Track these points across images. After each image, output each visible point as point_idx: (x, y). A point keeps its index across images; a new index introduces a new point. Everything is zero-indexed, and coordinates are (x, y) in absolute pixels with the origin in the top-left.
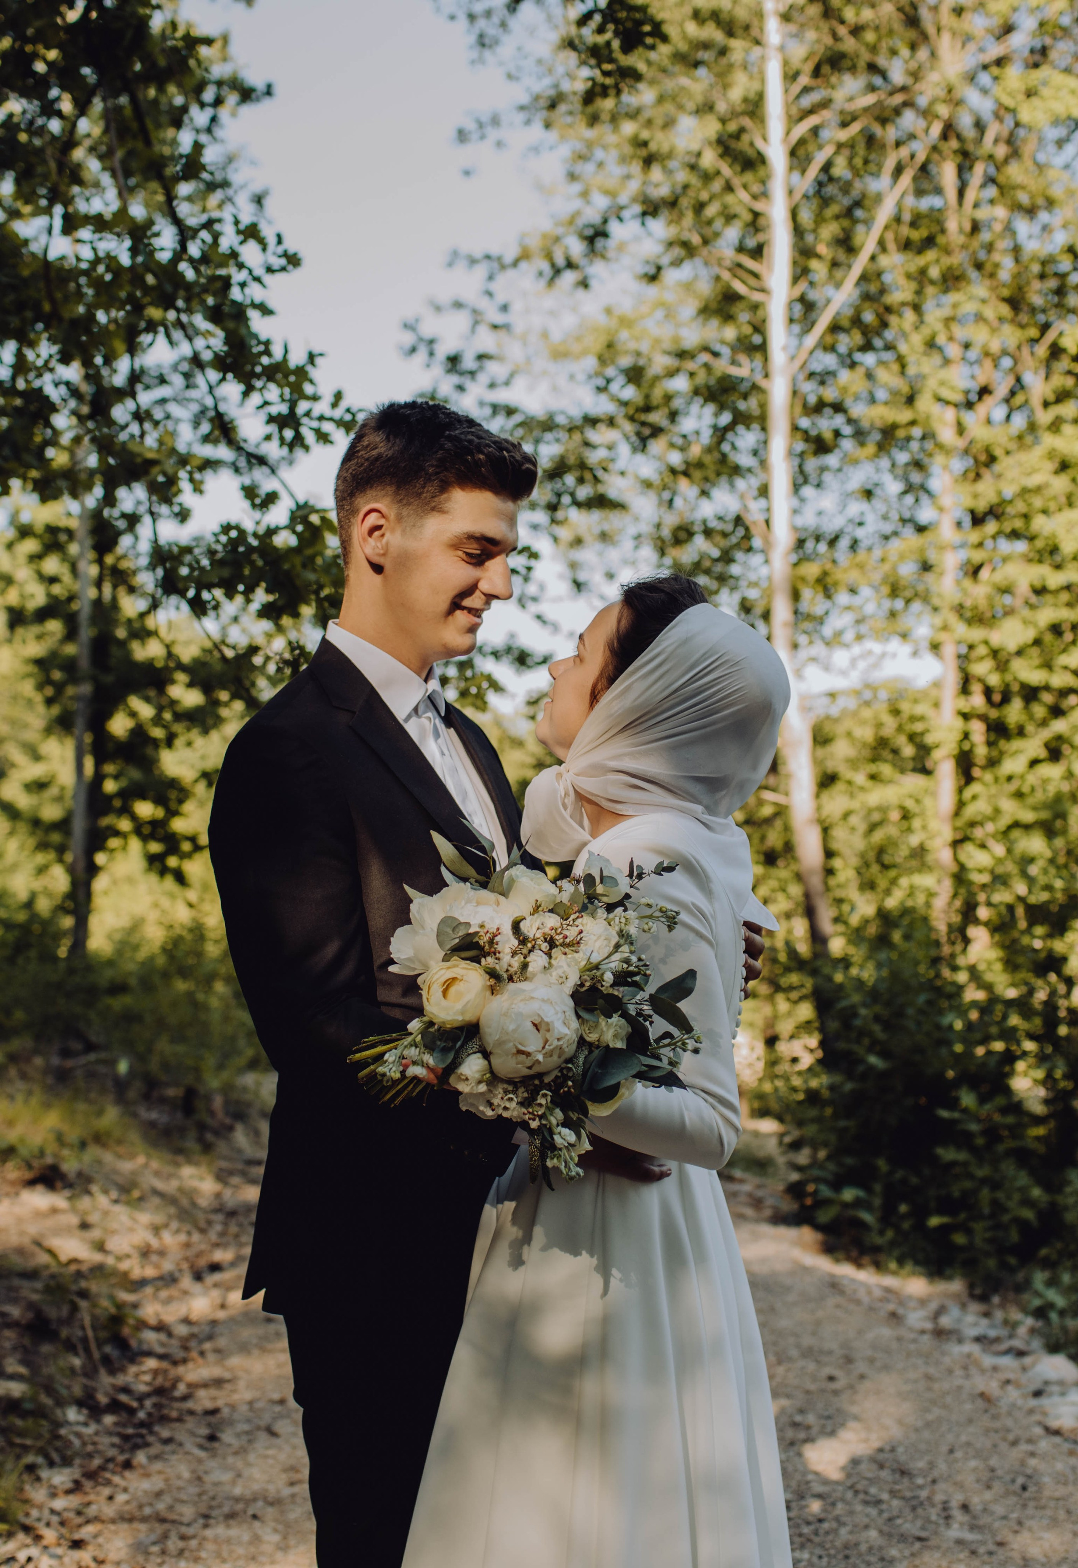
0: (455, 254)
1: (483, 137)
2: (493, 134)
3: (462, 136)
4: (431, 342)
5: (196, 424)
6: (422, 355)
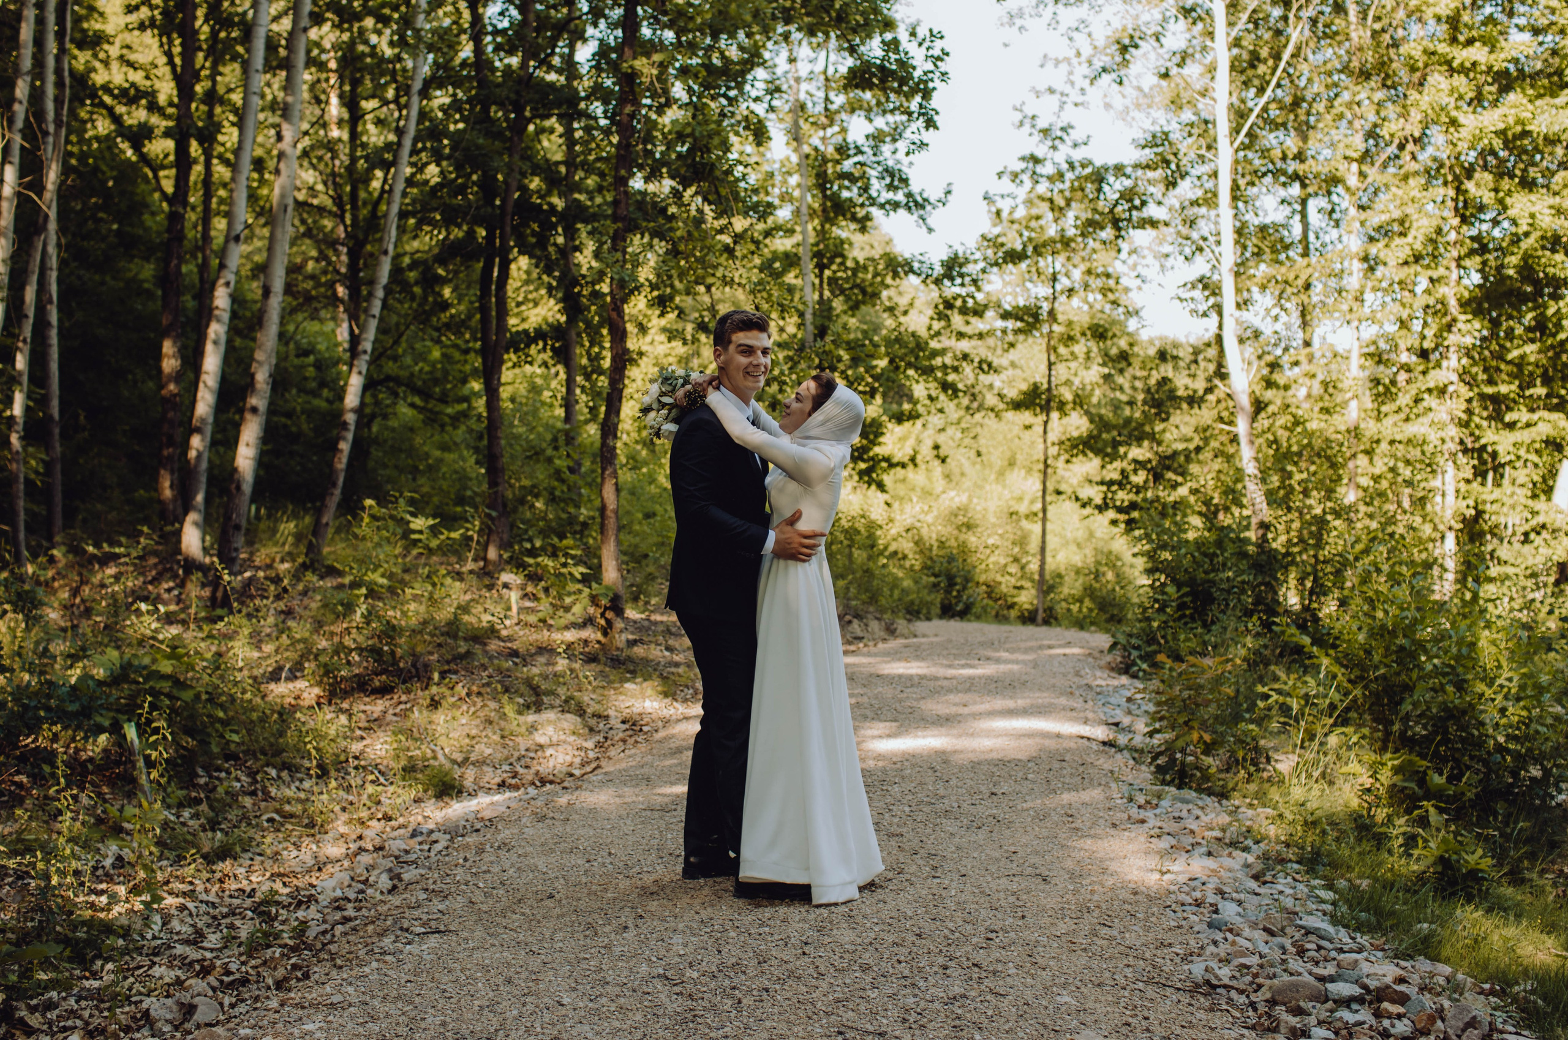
4: (1033, 117)
5: (881, 179)
6: (1027, 128)
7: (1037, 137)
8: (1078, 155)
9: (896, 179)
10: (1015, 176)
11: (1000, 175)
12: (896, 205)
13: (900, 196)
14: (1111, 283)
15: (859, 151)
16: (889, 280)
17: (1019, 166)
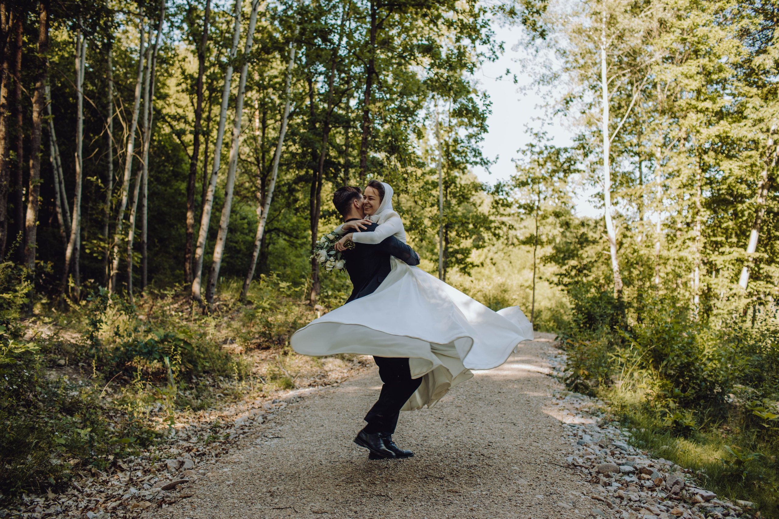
4: (531, 129)
5: (471, 153)
6: (529, 133)
7: (533, 137)
8: (549, 144)
9: (477, 153)
10: (524, 152)
11: (518, 151)
12: (476, 163)
13: (478, 160)
14: (562, 194)
15: (462, 142)
16: (473, 193)
17: (526, 148)
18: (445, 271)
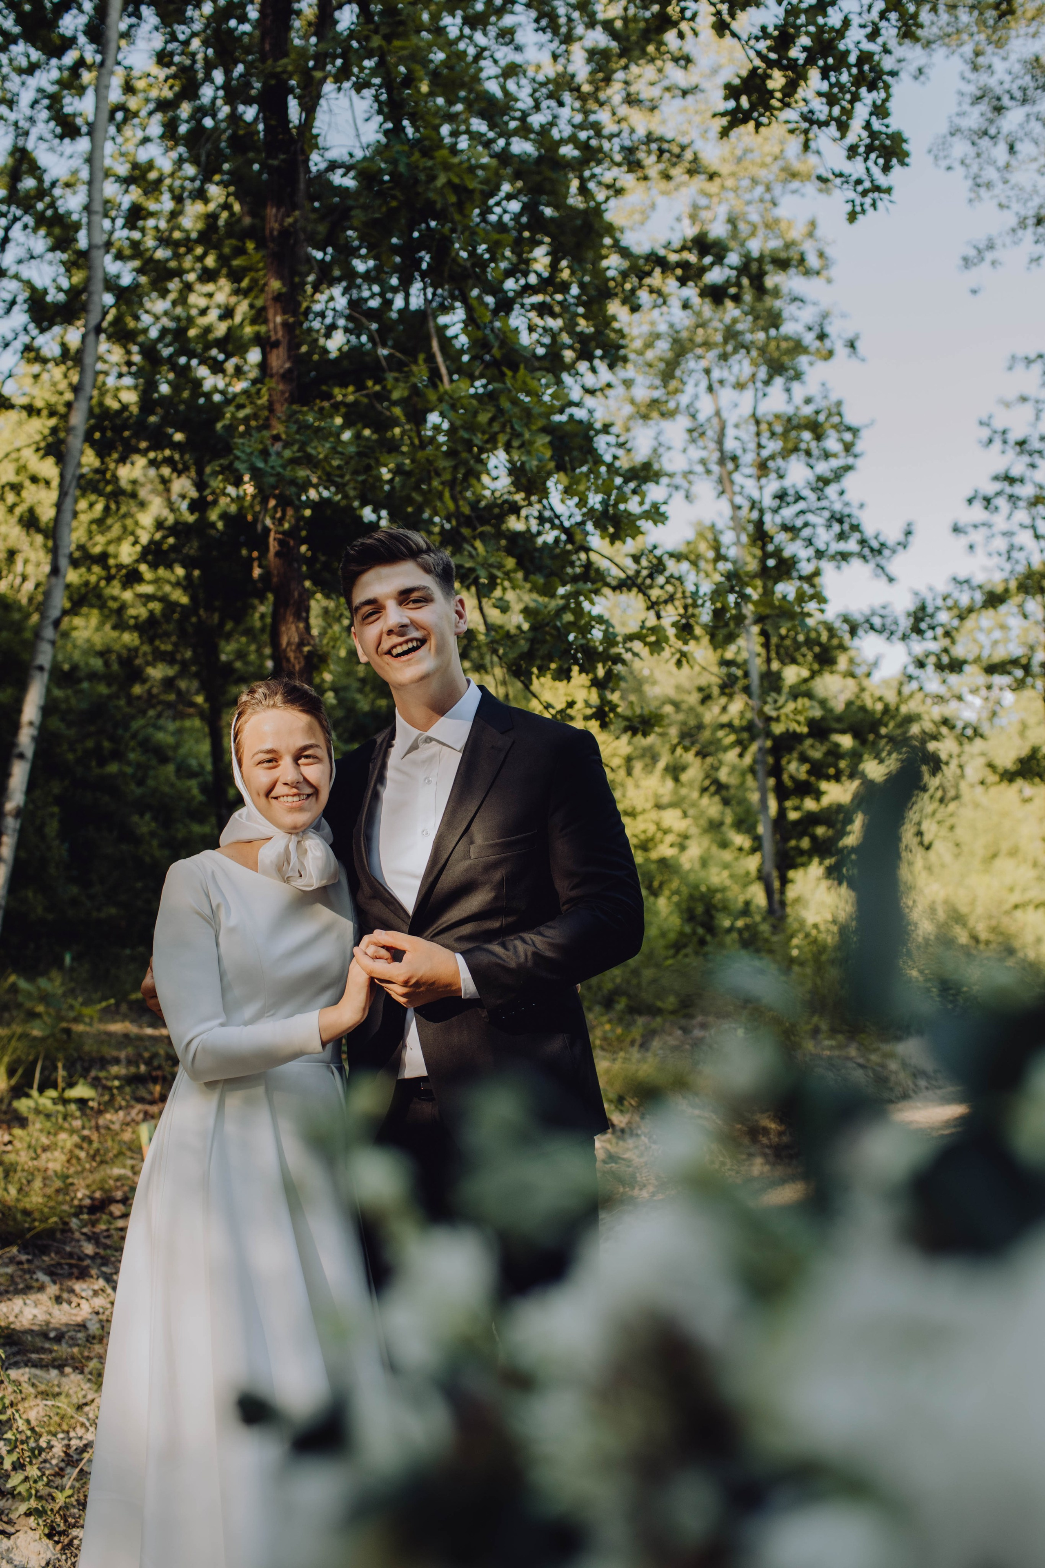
0: (1013, 357)
1: (983, 259)
2: (989, 256)
3: (967, 262)
4: (1004, 432)
5: (829, 527)
6: (997, 444)
7: (1011, 453)
9: (848, 525)
10: (988, 500)
11: (970, 501)
12: (844, 556)
13: (852, 545)
15: (799, 498)
16: (847, 642)
17: (991, 488)
18: (785, 881)
